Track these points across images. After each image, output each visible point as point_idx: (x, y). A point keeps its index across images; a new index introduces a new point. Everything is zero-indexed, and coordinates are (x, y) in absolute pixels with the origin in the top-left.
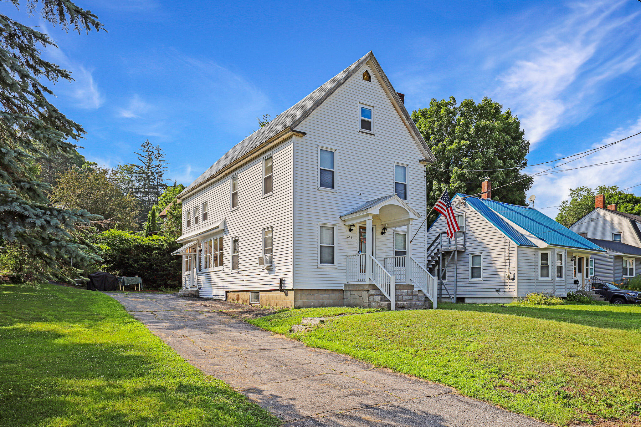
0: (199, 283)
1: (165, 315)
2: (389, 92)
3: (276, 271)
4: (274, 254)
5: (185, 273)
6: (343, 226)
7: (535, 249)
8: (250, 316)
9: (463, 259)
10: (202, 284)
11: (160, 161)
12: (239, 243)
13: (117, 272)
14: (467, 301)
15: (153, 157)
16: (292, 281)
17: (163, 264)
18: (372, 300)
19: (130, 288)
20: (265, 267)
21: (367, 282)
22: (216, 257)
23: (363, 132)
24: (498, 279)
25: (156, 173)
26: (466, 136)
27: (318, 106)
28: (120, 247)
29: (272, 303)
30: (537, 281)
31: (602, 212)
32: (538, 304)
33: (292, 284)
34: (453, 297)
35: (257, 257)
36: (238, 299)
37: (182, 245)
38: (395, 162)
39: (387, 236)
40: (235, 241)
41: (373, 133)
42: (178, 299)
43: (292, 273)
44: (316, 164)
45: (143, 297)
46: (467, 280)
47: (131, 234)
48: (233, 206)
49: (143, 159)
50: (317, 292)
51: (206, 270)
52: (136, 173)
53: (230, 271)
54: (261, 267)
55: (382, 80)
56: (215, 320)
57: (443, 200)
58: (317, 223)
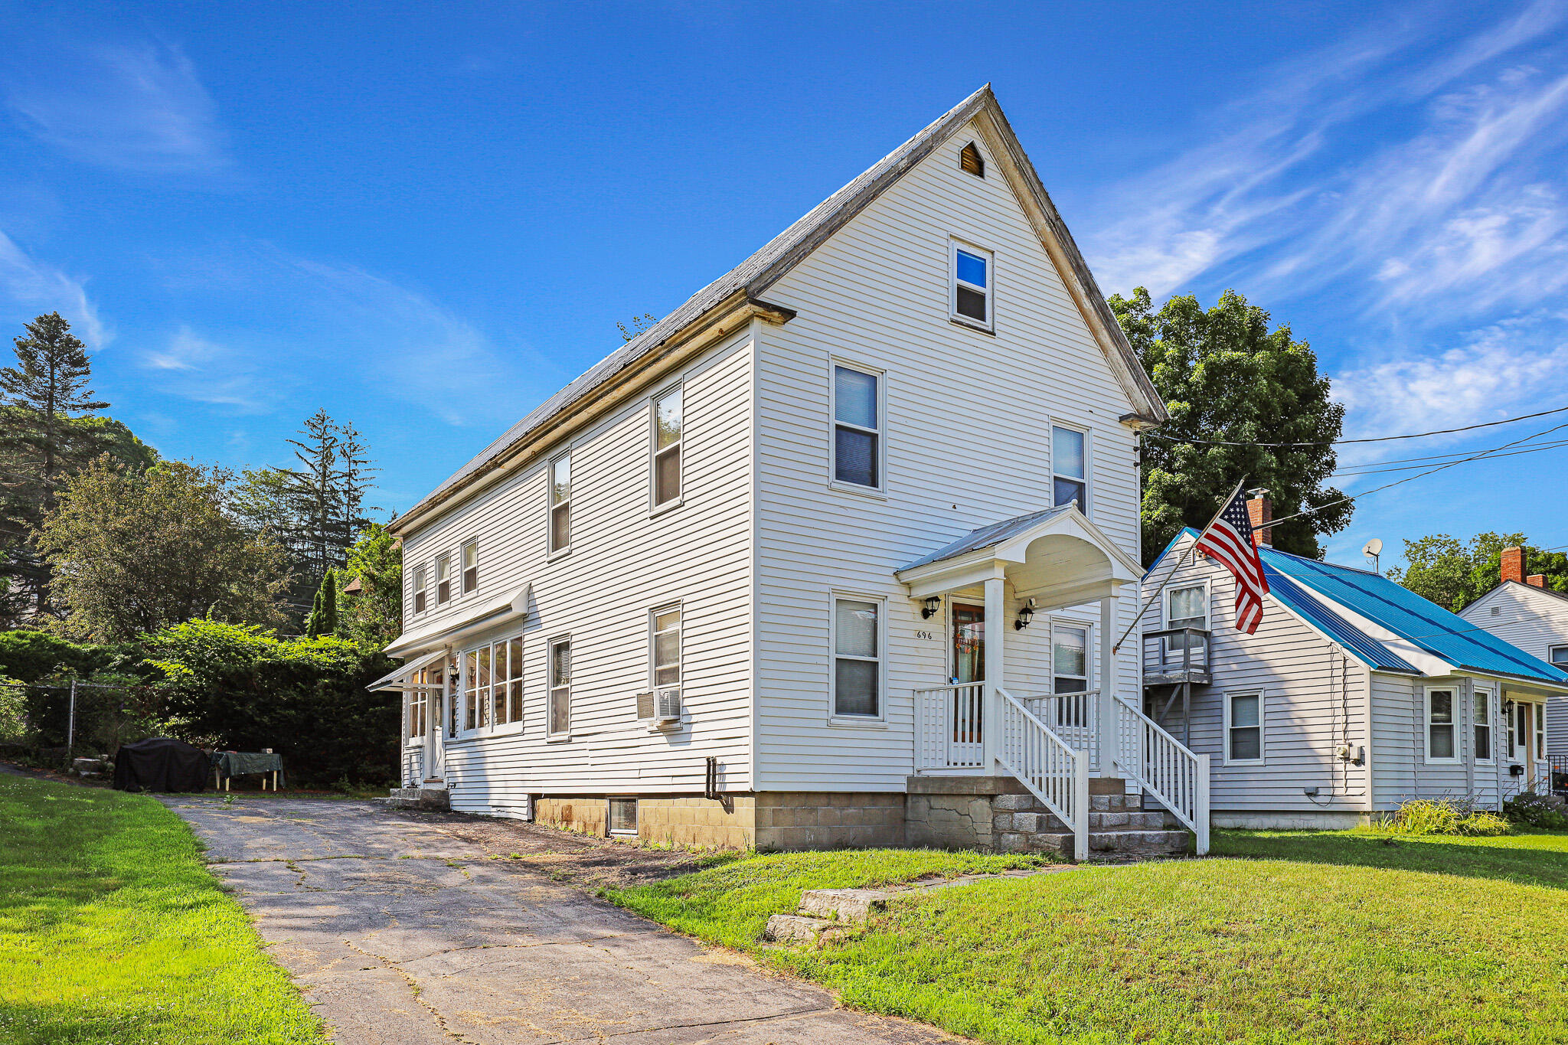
0: (448, 769)
1: (331, 875)
2: (1037, 213)
3: (694, 737)
4: (687, 685)
5: (410, 743)
6: (905, 600)
7: (1413, 678)
8: (612, 875)
9: (1203, 707)
10: (459, 774)
11: (355, 462)
12: (574, 653)
13: (213, 739)
15: (336, 452)
16: (749, 768)
17: (346, 717)
18: (1007, 826)
19: (248, 785)
20: (659, 724)
21: (990, 771)
22: (500, 697)
23: (961, 323)
24: (1309, 760)
25: (345, 492)
26: (1180, 389)
27: (831, 232)
28: (219, 667)
29: (681, 833)
30: (1421, 768)
31: (1519, 592)
32: (1439, 831)
33: (749, 777)
35: (634, 693)
36: (567, 819)
37: (401, 663)
38: (1054, 419)
39: (1034, 633)
40: (561, 649)
41: (990, 330)
42: (385, 819)
43: (750, 740)
44: (825, 409)
45: (278, 813)
46: (1217, 763)
47: (253, 633)
48: (556, 546)
49: (309, 457)
50: (824, 800)
51: (471, 734)
52: (291, 490)
53: (544, 735)
54: (644, 722)
55: (1016, 174)
56: (499, 893)
57: (1230, 521)
58: (826, 589)
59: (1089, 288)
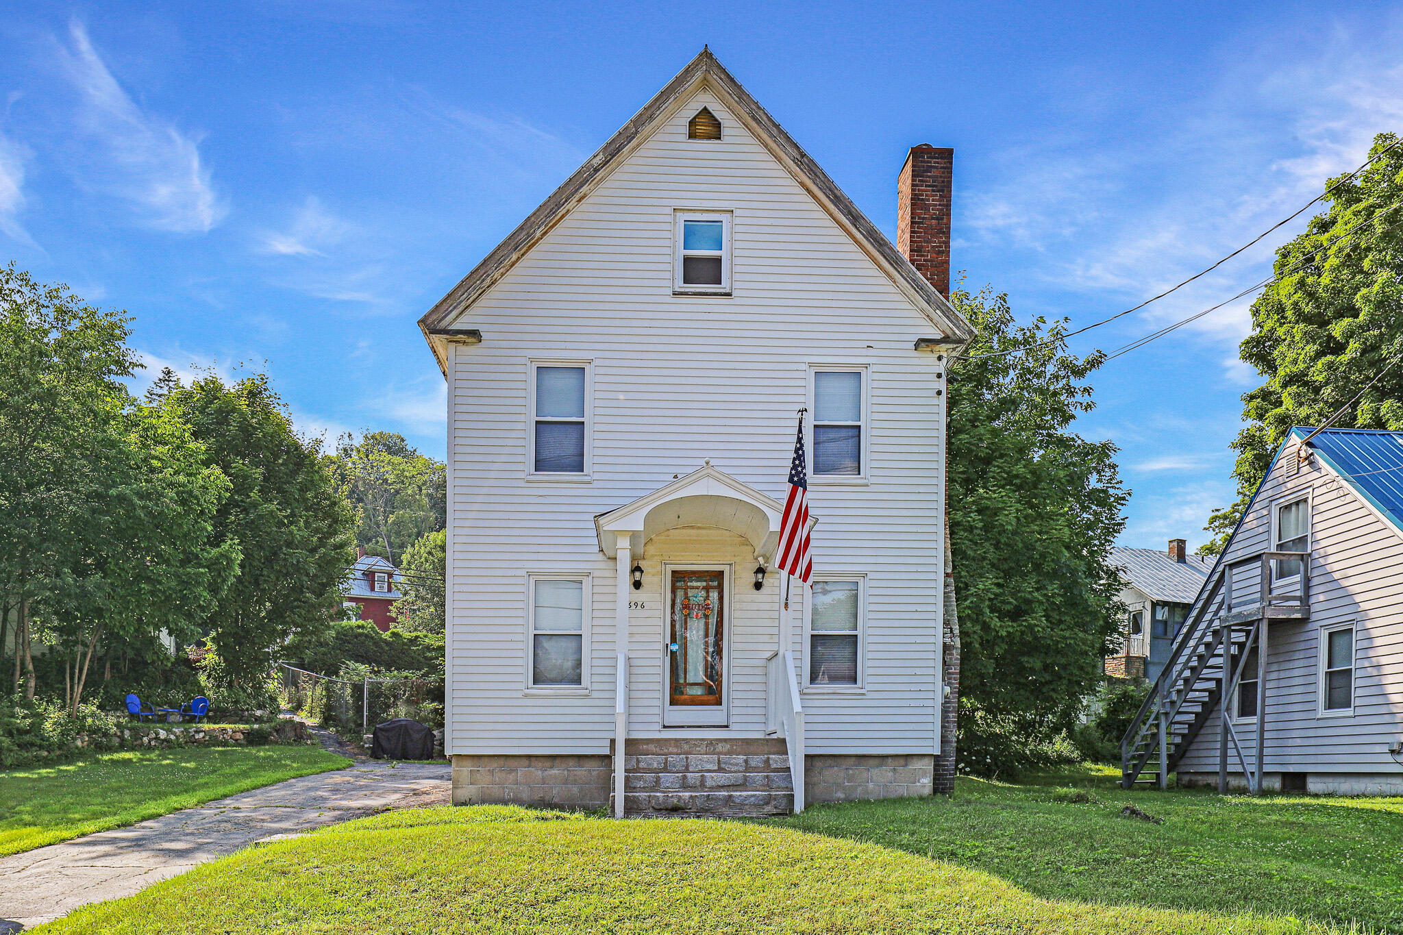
6: (612, 574)
9: (1302, 646)
14: (1313, 785)
23: (686, 294)
34: (1252, 774)
38: (811, 365)
39: (777, 591)
41: (728, 291)
44: (522, 409)
46: (1311, 715)
50: (526, 762)
58: (523, 573)
59: (853, 217)
